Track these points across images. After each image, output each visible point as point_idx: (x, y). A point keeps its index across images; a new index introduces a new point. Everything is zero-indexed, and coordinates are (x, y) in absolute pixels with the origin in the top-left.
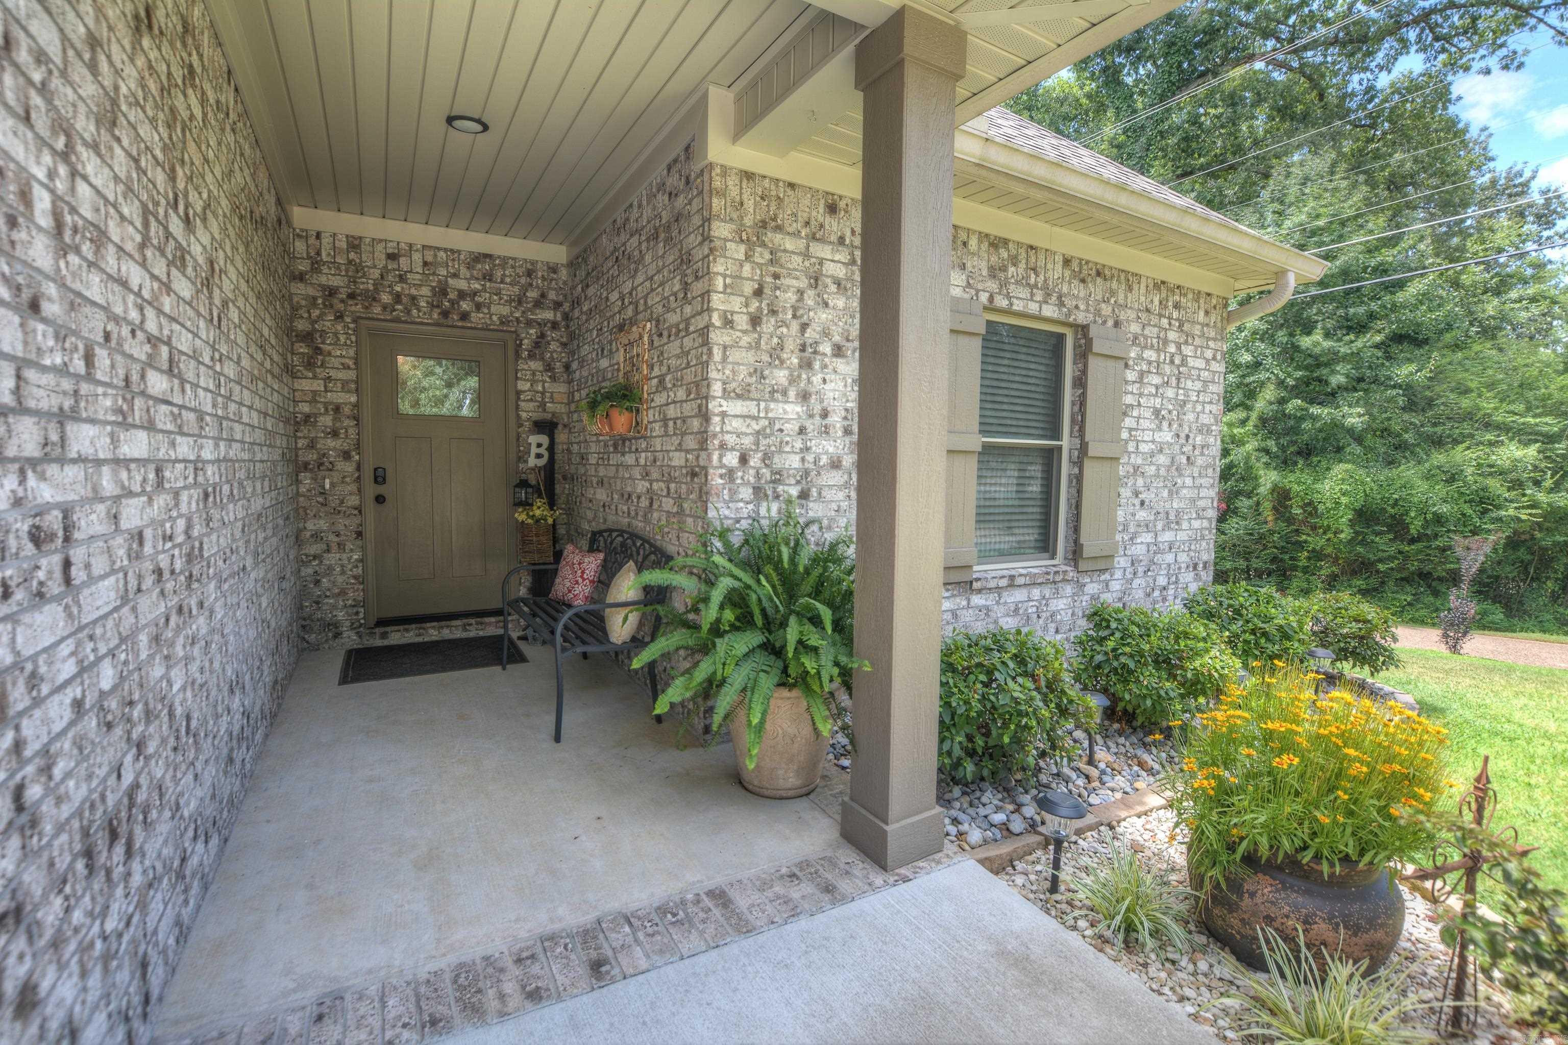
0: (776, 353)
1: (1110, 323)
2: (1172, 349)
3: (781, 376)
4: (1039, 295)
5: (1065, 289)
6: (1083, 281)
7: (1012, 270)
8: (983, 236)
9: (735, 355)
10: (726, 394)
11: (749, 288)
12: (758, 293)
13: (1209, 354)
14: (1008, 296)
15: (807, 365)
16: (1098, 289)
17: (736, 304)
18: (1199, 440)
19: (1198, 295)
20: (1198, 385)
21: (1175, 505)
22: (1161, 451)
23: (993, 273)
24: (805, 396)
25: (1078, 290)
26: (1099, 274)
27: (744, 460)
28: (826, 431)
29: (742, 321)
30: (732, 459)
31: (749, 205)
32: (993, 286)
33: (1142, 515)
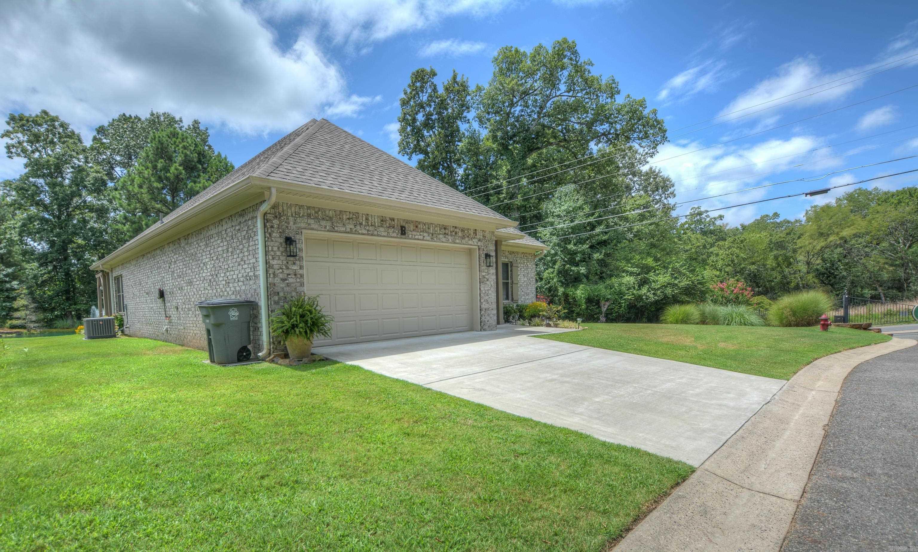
1: (515, 261)
2: (525, 264)
13: (532, 264)
18: (531, 280)
20: (531, 270)
21: (528, 292)
22: (525, 282)
26: (513, 253)
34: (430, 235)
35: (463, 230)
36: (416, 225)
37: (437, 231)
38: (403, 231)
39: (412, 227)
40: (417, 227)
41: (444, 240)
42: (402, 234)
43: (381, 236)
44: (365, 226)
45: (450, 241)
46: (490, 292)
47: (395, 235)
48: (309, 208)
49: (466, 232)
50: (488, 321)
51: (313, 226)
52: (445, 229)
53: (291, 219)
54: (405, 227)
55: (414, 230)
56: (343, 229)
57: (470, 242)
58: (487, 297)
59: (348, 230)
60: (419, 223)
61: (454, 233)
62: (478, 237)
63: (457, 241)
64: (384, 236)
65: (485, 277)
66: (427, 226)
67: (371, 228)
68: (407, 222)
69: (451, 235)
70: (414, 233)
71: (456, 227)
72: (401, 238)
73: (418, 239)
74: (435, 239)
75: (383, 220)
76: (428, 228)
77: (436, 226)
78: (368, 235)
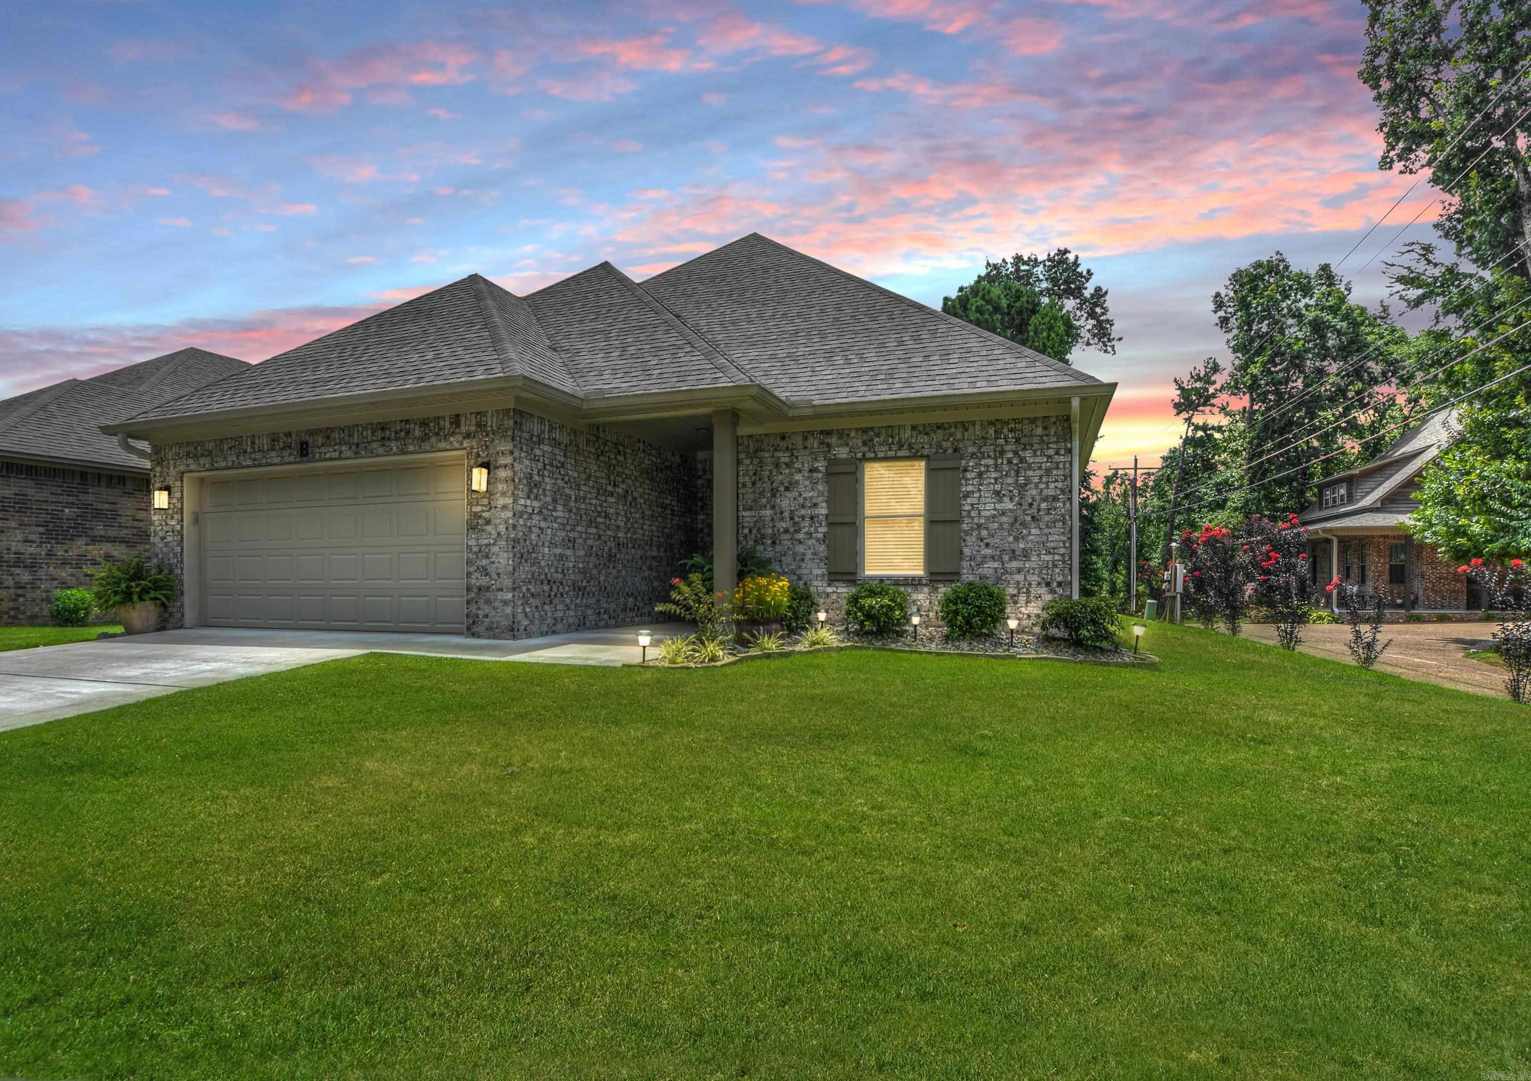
0: (762, 494)
1: (950, 451)
2: (1010, 455)
3: (764, 501)
4: (894, 448)
5: (913, 440)
6: (927, 434)
7: (876, 440)
8: (857, 430)
9: (746, 496)
10: (744, 510)
11: (751, 473)
12: (755, 474)
13: (1051, 452)
14: (874, 452)
15: (774, 496)
16: (938, 436)
17: (747, 479)
18: (1044, 505)
19: (1033, 421)
20: (1038, 473)
21: (1022, 546)
22: (1003, 514)
23: (865, 443)
24: (773, 507)
25: (923, 439)
26: (938, 428)
27: (750, 531)
28: (782, 519)
29: (749, 484)
30: (746, 531)
31: (751, 445)
32: (866, 449)
33: (989, 551)
34: (354, 447)
35: (424, 424)
36: (327, 433)
37: (366, 437)
38: (304, 450)
39: (320, 440)
40: (328, 438)
41: (381, 451)
42: (302, 455)
43: (271, 465)
44: (251, 453)
45: (395, 449)
46: (495, 549)
47: (292, 459)
48: (188, 444)
49: (432, 425)
50: (486, 616)
51: (192, 467)
52: (383, 429)
53: (172, 462)
54: (307, 443)
55: (323, 445)
56: (223, 464)
57: (443, 445)
58: (484, 562)
59: (230, 464)
60: (333, 430)
61: (403, 434)
62: (463, 429)
63: (411, 448)
64: (276, 464)
65: (480, 517)
66: (347, 432)
67: (258, 456)
68: (312, 433)
69: (397, 439)
70: (323, 450)
71: (407, 422)
72: (302, 462)
73: (331, 459)
74: (363, 453)
75: (274, 439)
76: (350, 436)
77: (365, 428)
78: (255, 466)
